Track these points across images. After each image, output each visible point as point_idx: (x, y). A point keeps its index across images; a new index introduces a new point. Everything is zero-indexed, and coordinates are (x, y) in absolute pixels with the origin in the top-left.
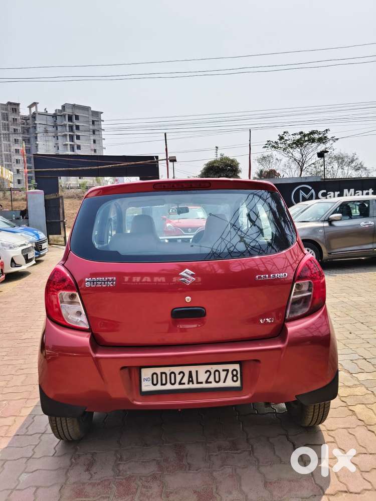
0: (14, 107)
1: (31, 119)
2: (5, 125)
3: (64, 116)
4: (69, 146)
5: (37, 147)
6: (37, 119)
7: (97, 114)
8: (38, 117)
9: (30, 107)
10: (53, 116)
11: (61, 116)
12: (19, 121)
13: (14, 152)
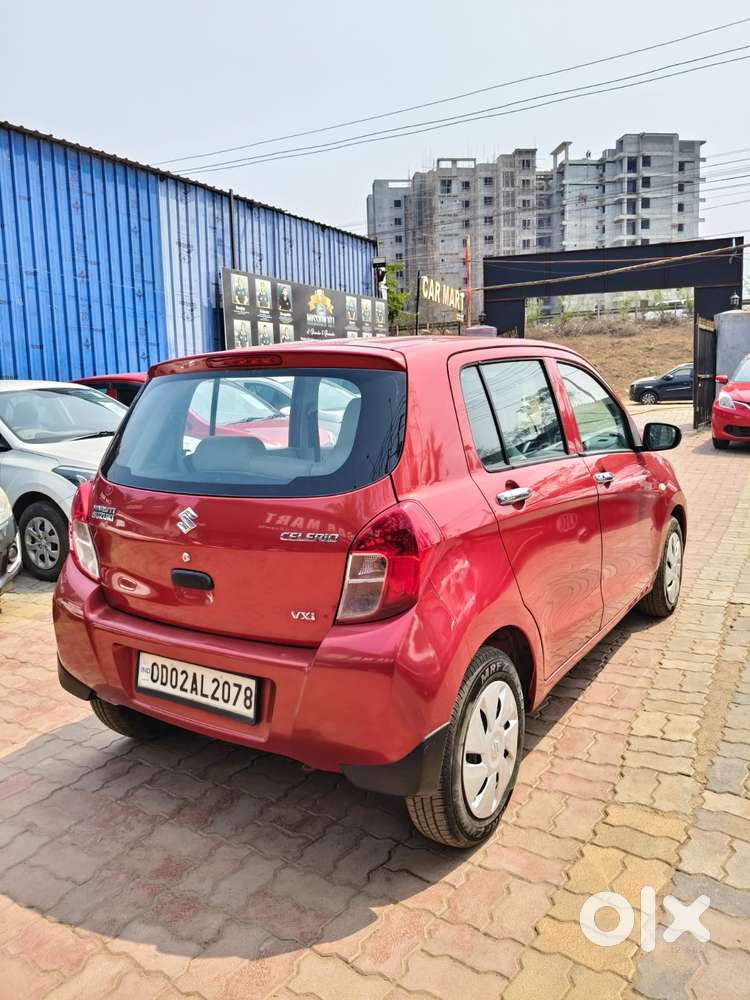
0: (526, 157)
1: (555, 177)
2: (508, 196)
3: (621, 161)
4: (625, 224)
5: (563, 231)
6: (566, 174)
7: (691, 147)
8: (568, 171)
9: (555, 153)
10: (597, 166)
11: (614, 162)
12: (534, 184)
13: (521, 245)
